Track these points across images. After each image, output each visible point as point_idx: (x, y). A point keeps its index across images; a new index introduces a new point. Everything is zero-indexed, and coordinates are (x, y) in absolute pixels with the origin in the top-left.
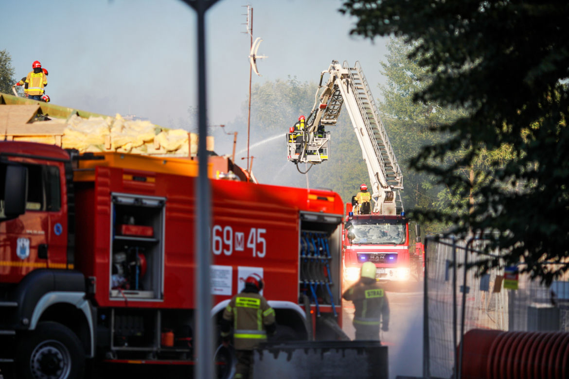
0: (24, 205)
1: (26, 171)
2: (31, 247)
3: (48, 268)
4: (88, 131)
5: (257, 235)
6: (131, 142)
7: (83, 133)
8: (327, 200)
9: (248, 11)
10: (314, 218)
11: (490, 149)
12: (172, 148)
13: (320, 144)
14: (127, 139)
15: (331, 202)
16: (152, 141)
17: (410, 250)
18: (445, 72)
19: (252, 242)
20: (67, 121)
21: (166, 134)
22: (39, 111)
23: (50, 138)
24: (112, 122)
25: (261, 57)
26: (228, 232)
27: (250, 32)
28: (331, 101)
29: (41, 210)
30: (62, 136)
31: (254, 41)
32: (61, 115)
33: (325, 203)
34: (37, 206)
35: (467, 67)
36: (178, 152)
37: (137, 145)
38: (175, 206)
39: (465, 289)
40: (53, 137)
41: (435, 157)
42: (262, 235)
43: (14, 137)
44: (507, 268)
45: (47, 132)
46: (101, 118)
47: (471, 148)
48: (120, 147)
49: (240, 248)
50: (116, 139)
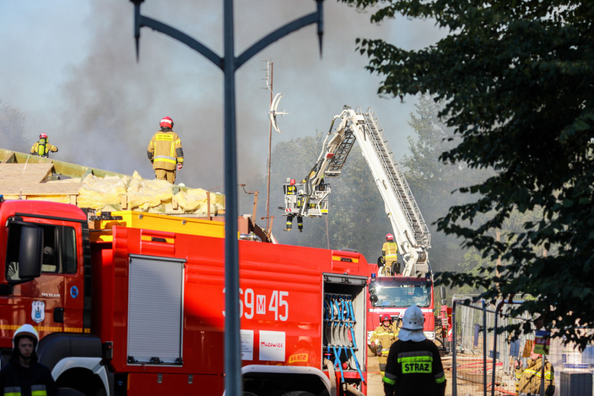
0: (40, 267)
1: (41, 231)
2: (46, 311)
3: (63, 332)
4: (103, 190)
5: (279, 297)
6: (148, 202)
7: (99, 192)
8: (351, 261)
9: (268, 66)
10: (339, 280)
11: (522, 210)
12: (191, 208)
13: (321, 197)
14: (144, 199)
15: (356, 263)
16: (170, 200)
17: (434, 313)
18: (475, 130)
19: (274, 305)
20: (82, 180)
21: (184, 193)
22: (53, 170)
23: (65, 198)
24: (129, 182)
25: (281, 113)
26: (249, 295)
27: (270, 88)
28: (338, 150)
29: (56, 273)
30: (77, 195)
31: (274, 97)
32: (76, 174)
33: (350, 264)
34: (52, 268)
35: (496, 125)
36: (197, 212)
37: (155, 205)
38: (195, 267)
39: (495, 354)
40: (68, 196)
41: (464, 218)
42: (284, 298)
43: (27, 196)
44: (538, 332)
45: (62, 191)
46: (117, 177)
47: (501, 209)
48: (137, 207)
49: (261, 312)
50: (132, 199)
